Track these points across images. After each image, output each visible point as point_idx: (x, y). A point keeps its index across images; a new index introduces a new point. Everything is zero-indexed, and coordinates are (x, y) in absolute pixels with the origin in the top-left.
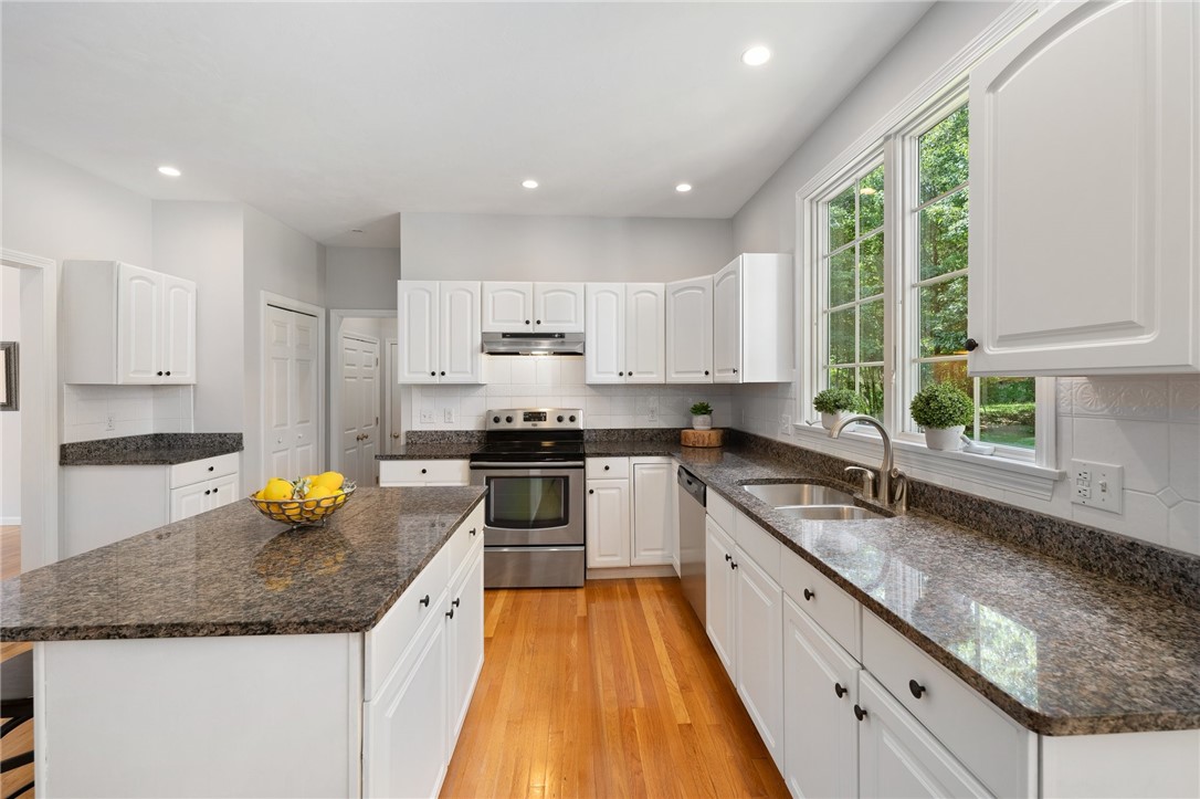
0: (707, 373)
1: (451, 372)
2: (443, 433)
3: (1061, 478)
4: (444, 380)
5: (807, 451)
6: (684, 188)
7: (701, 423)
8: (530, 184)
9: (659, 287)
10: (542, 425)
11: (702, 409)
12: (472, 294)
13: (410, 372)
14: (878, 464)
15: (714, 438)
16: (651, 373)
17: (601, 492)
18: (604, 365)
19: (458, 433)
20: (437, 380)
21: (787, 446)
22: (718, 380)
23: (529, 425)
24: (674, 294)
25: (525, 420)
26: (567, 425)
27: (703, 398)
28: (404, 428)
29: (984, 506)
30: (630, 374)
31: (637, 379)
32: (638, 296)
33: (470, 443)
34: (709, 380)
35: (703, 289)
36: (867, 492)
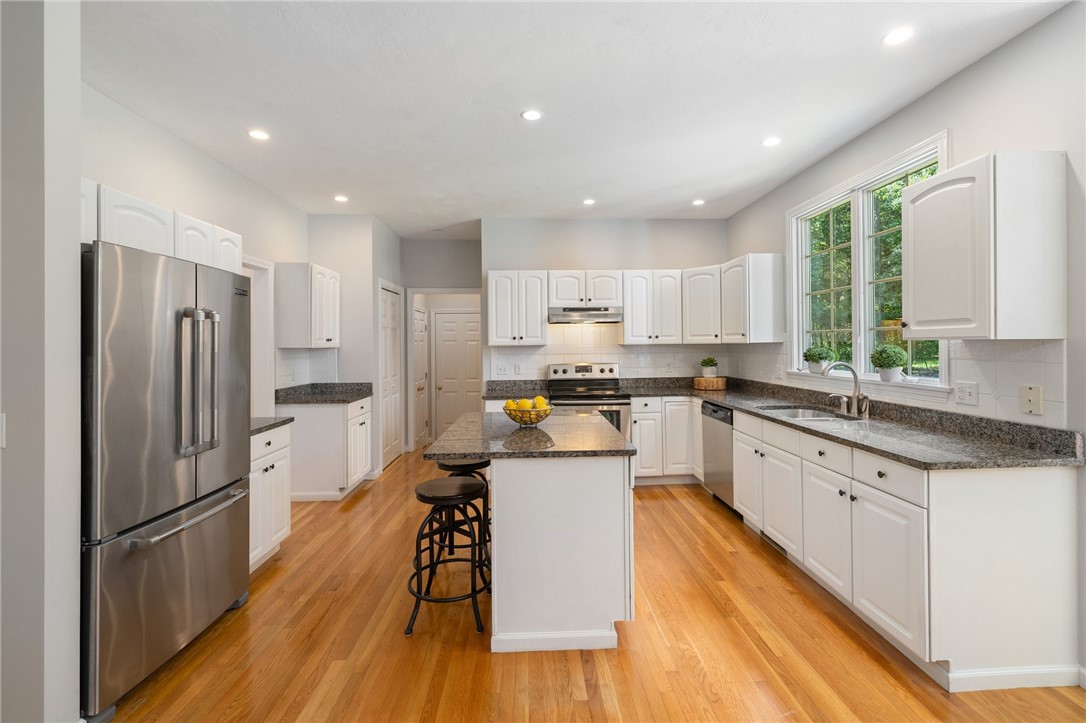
0: (716, 336)
1: (527, 336)
2: (515, 382)
3: (951, 392)
4: (522, 343)
5: (797, 389)
6: (698, 202)
7: (709, 373)
8: (589, 202)
9: (677, 273)
10: (588, 376)
11: (709, 363)
12: (541, 280)
13: (497, 337)
14: (850, 394)
15: (721, 384)
16: (672, 336)
17: (642, 422)
18: (637, 331)
19: (525, 382)
20: (516, 343)
21: (781, 386)
22: (724, 341)
23: (579, 376)
24: (689, 278)
25: (577, 371)
26: (607, 375)
27: (709, 355)
28: (486, 378)
29: (913, 410)
30: (657, 337)
31: (662, 340)
32: (663, 279)
33: (534, 389)
34: (717, 341)
35: (712, 275)
36: (844, 411)
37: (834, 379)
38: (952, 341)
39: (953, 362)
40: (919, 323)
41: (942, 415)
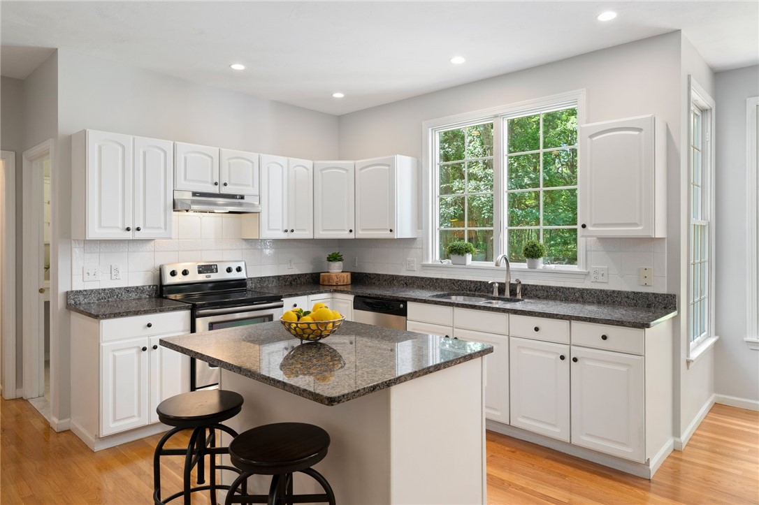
0: (351, 231)
1: (145, 227)
2: (112, 291)
3: (587, 275)
4: (138, 235)
5: (437, 279)
6: (338, 95)
7: (336, 268)
8: (238, 67)
9: (309, 163)
10: (214, 277)
11: (334, 258)
12: (165, 153)
13: (100, 226)
15: (347, 277)
16: (305, 230)
18: (273, 226)
19: (127, 290)
20: (129, 235)
21: (416, 277)
22: (358, 237)
23: (202, 278)
24: (321, 170)
25: (200, 272)
26: (234, 275)
27: (336, 249)
28: (63, 287)
29: (558, 289)
30: (292, 231)
31: (297, 235)
32: (297, 168)
33: (140, 299)
34: (352, 236)
35: (347, 170)
36: (496, 294)
37: (472, 268)
38: (589, 239)
39: (589, 253)
40: (595, 225)
41: (582, 291)
